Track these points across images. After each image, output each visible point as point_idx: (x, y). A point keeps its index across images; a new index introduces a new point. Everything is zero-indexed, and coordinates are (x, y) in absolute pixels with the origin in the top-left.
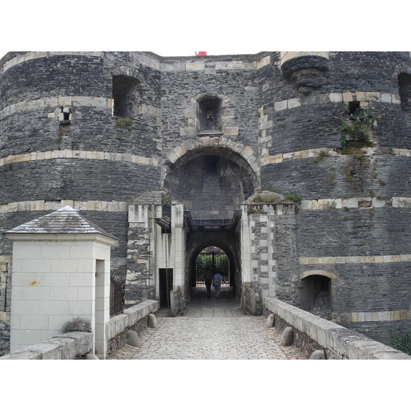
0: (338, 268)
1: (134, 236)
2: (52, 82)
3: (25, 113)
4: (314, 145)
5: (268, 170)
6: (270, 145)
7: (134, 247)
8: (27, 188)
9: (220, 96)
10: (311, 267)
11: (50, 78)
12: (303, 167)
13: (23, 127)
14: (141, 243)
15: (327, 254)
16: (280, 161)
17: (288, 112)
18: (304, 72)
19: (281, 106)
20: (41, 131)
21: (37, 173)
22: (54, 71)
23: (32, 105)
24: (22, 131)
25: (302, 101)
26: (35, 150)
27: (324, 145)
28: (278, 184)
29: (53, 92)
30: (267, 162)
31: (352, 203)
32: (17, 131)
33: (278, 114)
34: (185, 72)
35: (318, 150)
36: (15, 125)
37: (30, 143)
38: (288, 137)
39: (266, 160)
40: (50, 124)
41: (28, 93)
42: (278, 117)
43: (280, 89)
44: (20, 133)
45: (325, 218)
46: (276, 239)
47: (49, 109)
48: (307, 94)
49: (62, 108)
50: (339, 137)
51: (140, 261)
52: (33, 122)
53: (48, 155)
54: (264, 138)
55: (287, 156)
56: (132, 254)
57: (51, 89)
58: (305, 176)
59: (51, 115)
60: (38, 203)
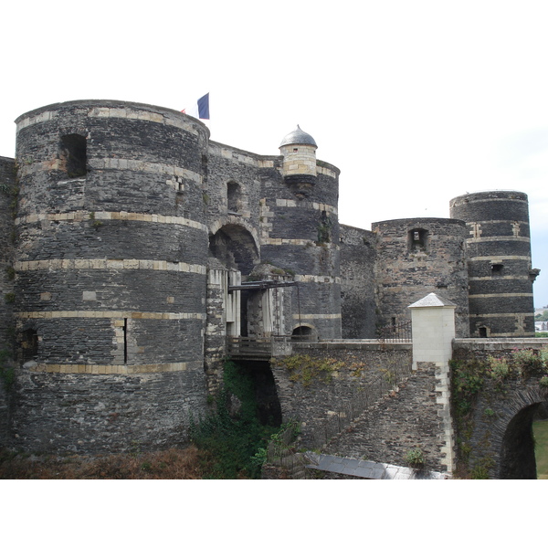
0: (315, 321)
1: (214, 296)
2: (168, 151)
3: (142, 173)
4: (303, 237)
5: (269, 249)
6: (271, 230)
7: (214, 304)
8: (149, 247)
9: (240, 183)
10: (300, 321)
11: (166, 146)
12: (297, 252)
13: (140, 187)
14: (217, 301)
15: (309, 312)
16: (280, 244)
17: (286, 209)
18: (307, 185)
19: (282, 203)
20: (161, 195)
21: (158, 234)
22: (169, 139)
23: (150, 167)
24: (138, 190)
25: (297, 203)
26: (155, 212)
27: (309, 238)
28: (278, 260)
29: (169, 160)
30: (268, 243)
31: (322, 279)
32: (132, 188)
33: (279, 208)
34: (221, 157)
35: (306, 241)
36: (128, 182)
37: (150, 205)
38: (286, 228)
39: (266, 241)
40: (169, 190)
41: (144, 154)
42: (279, 210)
43: (281, 189)
44: (136, 192)
45: (309, 288)
46: (285, 301)
47: (166, 176)
48: (301, 199)
49: (177, 178)
50: (317, 234)
51: (217, 316)
52: (152, 184)
53: (168, 220)
54: (265, 224)
55: (284, 241)
56: (213, 310)
57: (169, 157)
58: (297, 258)
59: (168, 182)
60: (161, 262)
